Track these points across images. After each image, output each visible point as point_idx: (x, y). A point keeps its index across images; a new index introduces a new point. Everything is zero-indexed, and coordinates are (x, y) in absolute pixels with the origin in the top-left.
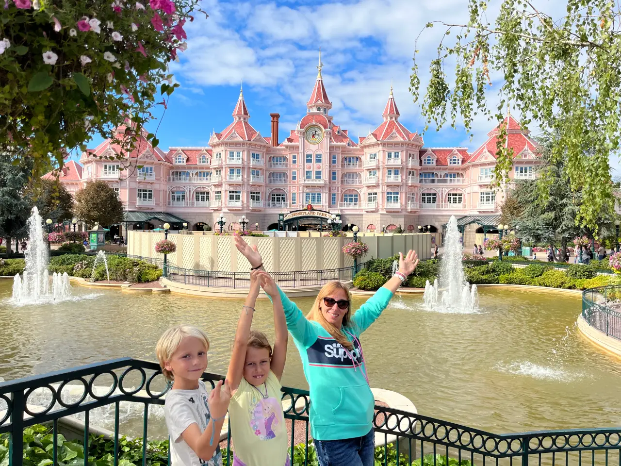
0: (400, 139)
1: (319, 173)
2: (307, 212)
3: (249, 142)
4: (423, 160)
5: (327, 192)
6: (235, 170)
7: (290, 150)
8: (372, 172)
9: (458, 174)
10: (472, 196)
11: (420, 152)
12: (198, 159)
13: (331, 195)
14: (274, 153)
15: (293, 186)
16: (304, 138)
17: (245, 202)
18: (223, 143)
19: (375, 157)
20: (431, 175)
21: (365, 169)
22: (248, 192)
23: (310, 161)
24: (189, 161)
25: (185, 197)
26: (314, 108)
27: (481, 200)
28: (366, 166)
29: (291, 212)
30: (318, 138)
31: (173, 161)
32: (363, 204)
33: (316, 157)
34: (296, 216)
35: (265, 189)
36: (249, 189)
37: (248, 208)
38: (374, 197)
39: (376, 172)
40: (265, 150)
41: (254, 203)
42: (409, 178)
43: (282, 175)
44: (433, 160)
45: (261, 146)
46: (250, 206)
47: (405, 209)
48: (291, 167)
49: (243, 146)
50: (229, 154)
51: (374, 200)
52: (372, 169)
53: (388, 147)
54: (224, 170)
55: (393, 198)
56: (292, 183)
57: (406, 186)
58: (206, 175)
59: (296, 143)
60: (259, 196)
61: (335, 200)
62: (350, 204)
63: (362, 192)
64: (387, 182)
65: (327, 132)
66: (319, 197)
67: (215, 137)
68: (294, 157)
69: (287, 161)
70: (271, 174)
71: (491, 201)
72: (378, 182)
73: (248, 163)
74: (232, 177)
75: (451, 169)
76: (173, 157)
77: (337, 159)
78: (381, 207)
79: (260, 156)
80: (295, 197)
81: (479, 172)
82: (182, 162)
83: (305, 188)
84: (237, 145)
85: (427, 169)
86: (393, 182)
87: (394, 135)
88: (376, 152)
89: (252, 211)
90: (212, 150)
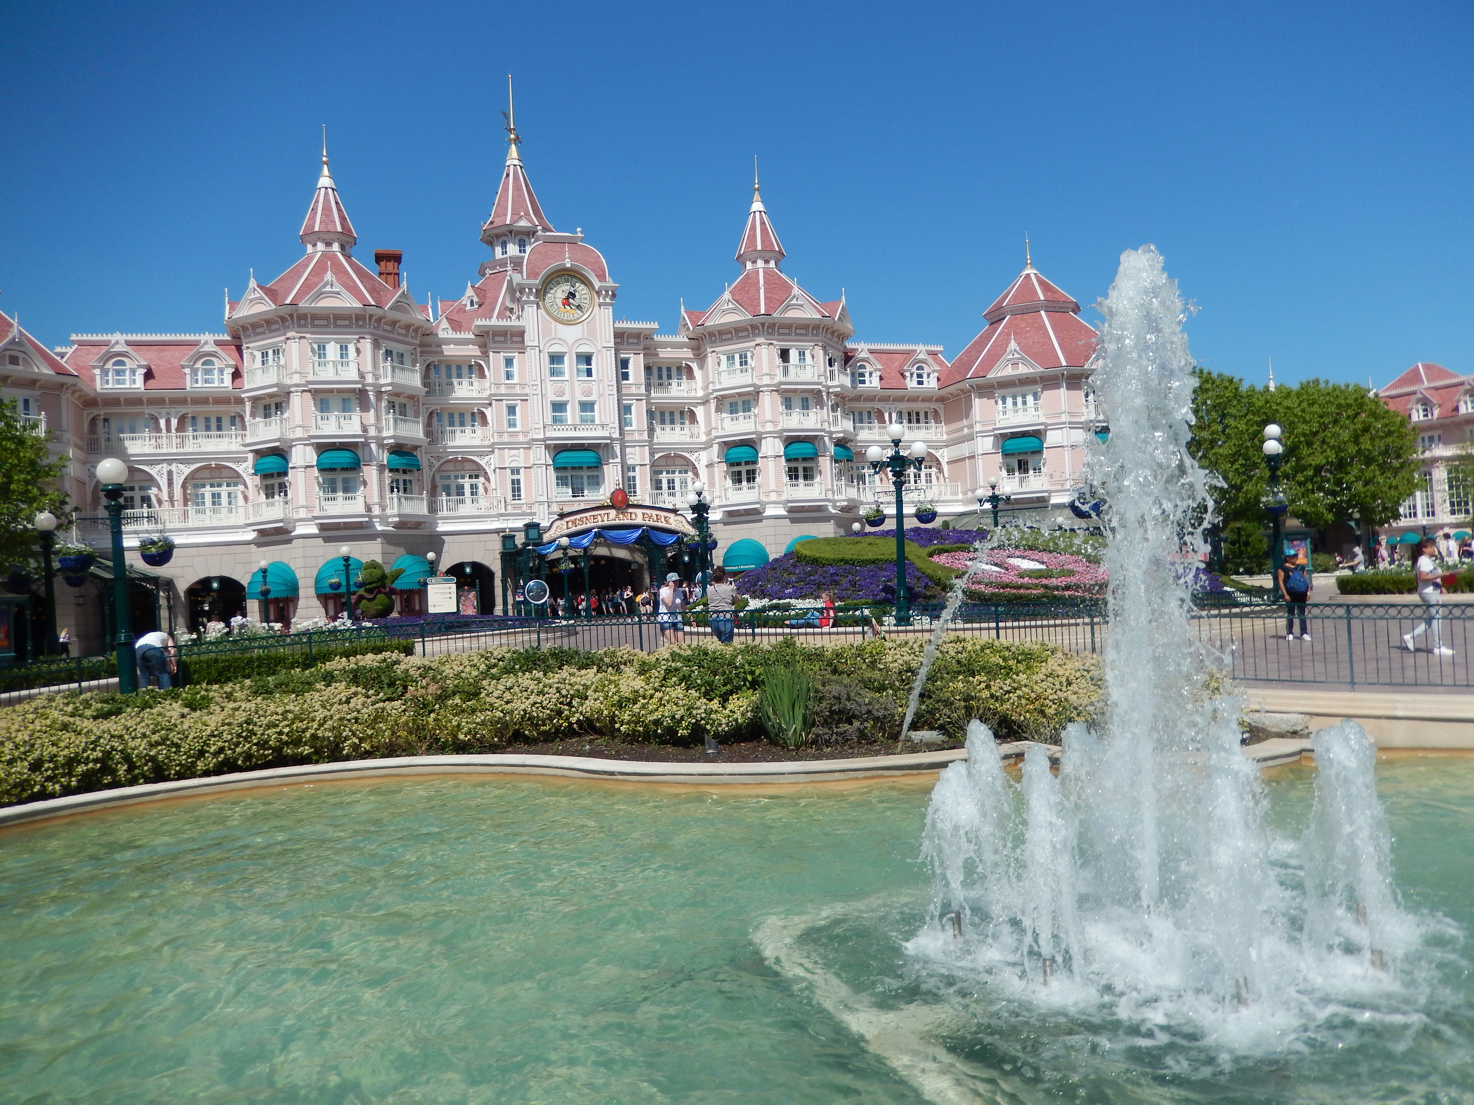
0: (810, 313)
1: (587, 406)
2: (613, 513)
3: (379, 312)
5: (616, 460)
6: (335, 401)
7: (495, 342)
8: (736, 403)
9: (926, 413)
10: (980, 462)
11: (846, 353)
12: (187, 371)
13: (626, 469)
14: (442, 352)
15: (513, 446)
16: (538, 304)
17: (375, 498)
18: (291, 316)
19: (744, 363)
20: (865, 416)
21: (716, 394)
22: (381, 468)
23: (560, 373)
24: (154, 378)
25: (154, 500)
26: (506, 239)
27: (1008, 471)
28: (717, 387)
29: (562, 516)
30: (579, 307)
31: (93, 379)
32: (717, 493)
33: (578, 362)
34: (579, 528)
35: (423, 459)
36: (385, 457)
37: (384, 519)
38: (748, 472)
39: (752, 402)
40: (418, 342)
41: (403, 500)
42: (836, 417)
43: (468, 418)
44: (871, 374)
45: (408, 327)
46: (389, 512)
47: (834, 502)
48: (503, 390)
49: (358, 326)
50: (313, 350)
51: (749, 481)
52: (740, 395)
53: (780, 334)
54: (296, 400)
55: (801, 473)
56: (506, 438)
57: (831, 438)
58: (213, 423)
59: (513, 322)
60: (410, 481)
61: (635, 485)
62: (670, 494)
63: (701, 460)
64: (786, 427)
65: (607, 292)
66: (593, 476)
67: (257, 295)
68: (509, 362)
69: (482, 375)
70: (435, 415)
71: (1031, 472)
72: (760, 429)
73: (377, 377)
74: (326, 422)
75: (914, 399)
76: (94, 367)
77: (631, 370)
78: (773, 497)
79: (407, 359)
80: (518, 481)
81: (996, 402)
82: (128, 382)
83: (552, 451)
84: (339, 322)
85: (858, 398)
86: (800, 427)
87: (794, 302)
88: (747, 349)
89: (397, 526)
90: (237, 343)
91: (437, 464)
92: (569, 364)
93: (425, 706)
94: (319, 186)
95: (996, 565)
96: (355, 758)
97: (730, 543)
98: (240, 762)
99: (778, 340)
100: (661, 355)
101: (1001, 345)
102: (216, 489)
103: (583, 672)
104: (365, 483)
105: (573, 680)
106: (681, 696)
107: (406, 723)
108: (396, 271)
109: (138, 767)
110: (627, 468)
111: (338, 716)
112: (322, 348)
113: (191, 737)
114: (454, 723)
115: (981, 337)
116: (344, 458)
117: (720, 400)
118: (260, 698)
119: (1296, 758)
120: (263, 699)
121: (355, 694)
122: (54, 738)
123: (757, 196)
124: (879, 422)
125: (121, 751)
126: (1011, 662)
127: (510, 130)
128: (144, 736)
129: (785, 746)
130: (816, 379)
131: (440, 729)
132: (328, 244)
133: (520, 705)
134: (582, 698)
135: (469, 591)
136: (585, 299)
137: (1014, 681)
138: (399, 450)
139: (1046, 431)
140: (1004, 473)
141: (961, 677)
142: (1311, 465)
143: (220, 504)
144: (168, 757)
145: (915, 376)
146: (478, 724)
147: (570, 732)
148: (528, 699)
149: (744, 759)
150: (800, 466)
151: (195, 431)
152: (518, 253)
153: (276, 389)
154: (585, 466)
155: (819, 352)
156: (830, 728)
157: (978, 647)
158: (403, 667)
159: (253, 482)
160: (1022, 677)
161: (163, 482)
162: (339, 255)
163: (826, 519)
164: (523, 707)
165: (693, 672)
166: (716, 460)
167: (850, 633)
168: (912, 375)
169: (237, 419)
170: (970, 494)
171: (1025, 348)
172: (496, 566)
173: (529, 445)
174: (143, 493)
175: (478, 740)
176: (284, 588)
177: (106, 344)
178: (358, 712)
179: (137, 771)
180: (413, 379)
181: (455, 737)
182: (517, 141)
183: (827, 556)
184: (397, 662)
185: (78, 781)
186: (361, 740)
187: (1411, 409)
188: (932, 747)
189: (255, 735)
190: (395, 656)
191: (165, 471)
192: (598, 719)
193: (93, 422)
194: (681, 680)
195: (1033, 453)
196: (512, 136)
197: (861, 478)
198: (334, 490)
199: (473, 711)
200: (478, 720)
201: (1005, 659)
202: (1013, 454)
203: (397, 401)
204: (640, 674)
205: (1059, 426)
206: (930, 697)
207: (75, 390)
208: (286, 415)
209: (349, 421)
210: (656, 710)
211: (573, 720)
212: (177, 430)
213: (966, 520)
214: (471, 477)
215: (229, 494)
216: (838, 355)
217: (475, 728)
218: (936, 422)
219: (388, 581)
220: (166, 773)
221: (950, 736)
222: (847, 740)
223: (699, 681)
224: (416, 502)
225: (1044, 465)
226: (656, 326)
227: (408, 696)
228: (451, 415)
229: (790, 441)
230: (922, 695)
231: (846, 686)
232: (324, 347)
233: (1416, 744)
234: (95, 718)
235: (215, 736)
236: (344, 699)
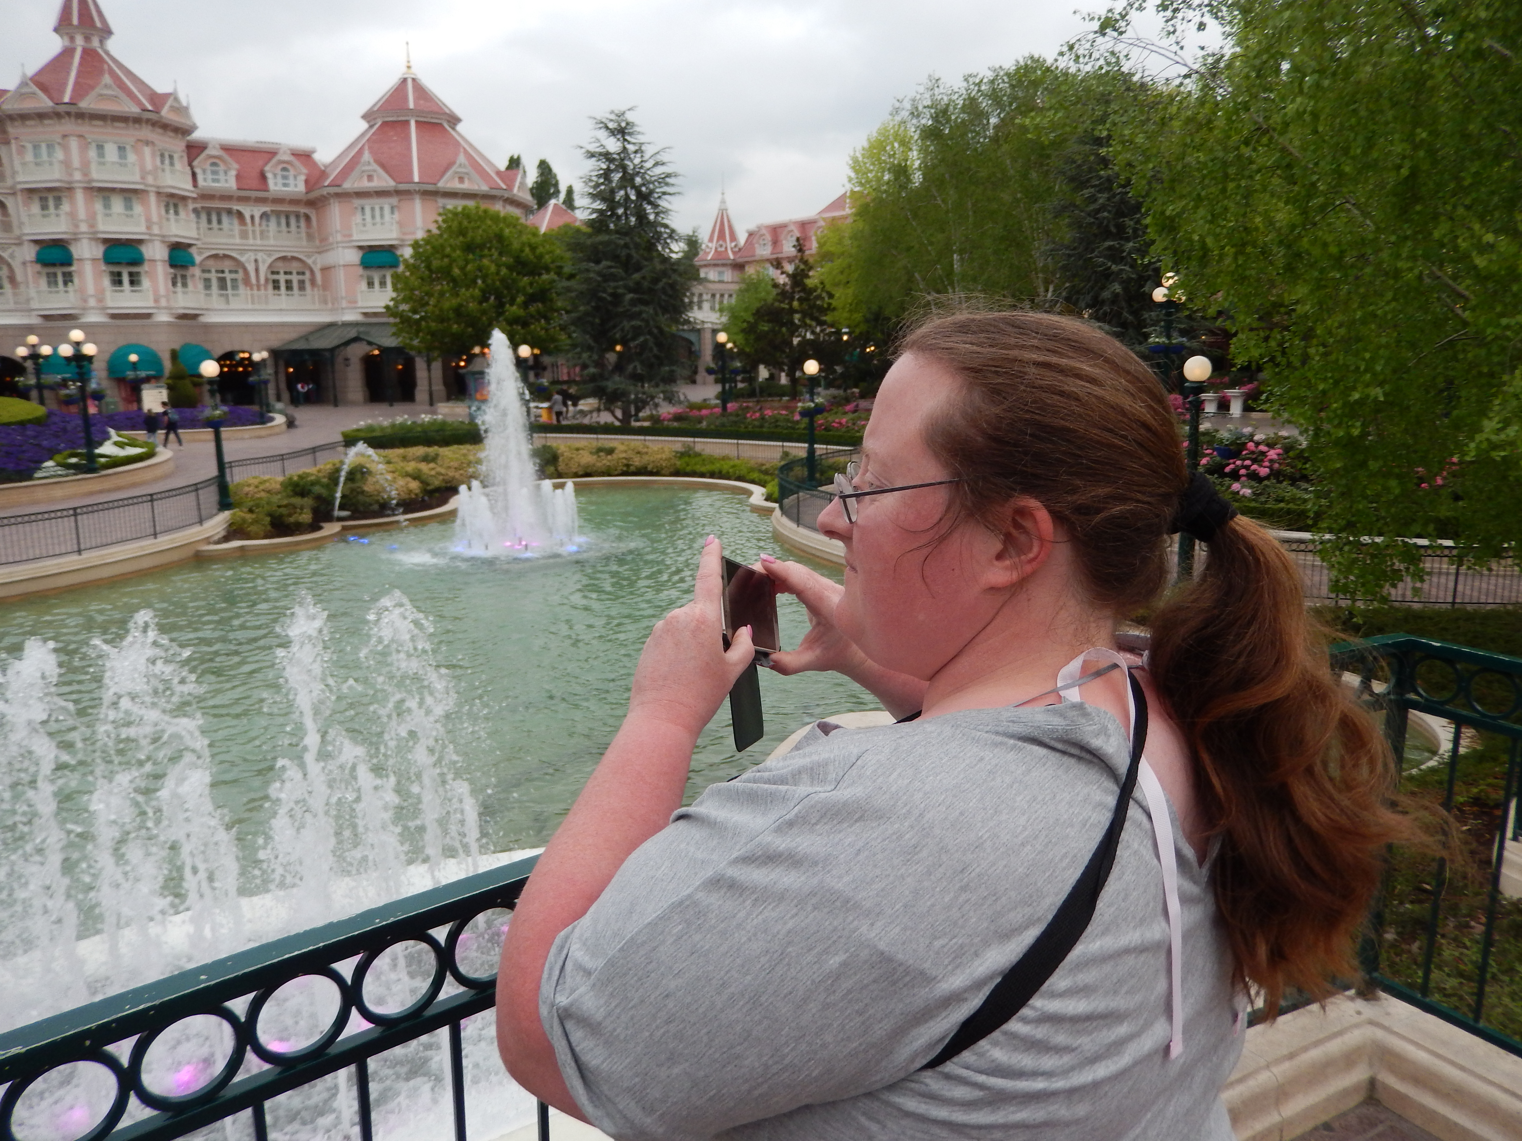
0: (126, 105)
4: (198, 171)
8: (46, 198)
9: (296, 216)
10: (341, 273)
11: (189, 149)
19: (51, 153)
20: (224, 216)
21: (24, 186)
27: (369, 285)
28: (24, 179)
32: (31, 294)
38: (64, 274)
39: (63, 198)
42: (169, 220)
44: (225, 172)
47: (166, 309)
51: (65, 283)
52: (49, 189)
55: (126, 279)
57: (161, 242)
63: (14, 257)
64: (104, 228)
72: (72, 229)
75: (280, 201)
78: (92, 303)
81: (355, 211)
85: (211, 198)
86: (121, 229)
87: (106, 91)
88: (54, 139)
99: (90, 133)
117: (27, 193)
130: (140, 178)
139: (402, 247)
140: (365, 286)
145: (279, 177)
150: (124, 270)
155: (145, 148)
166: (30, 258)
168: (275, 175)
171: (379, 160)
195: (391, 267)
202: (372, 268)
216: (178, 150)
218: (308, 227)
229: (109, 244)
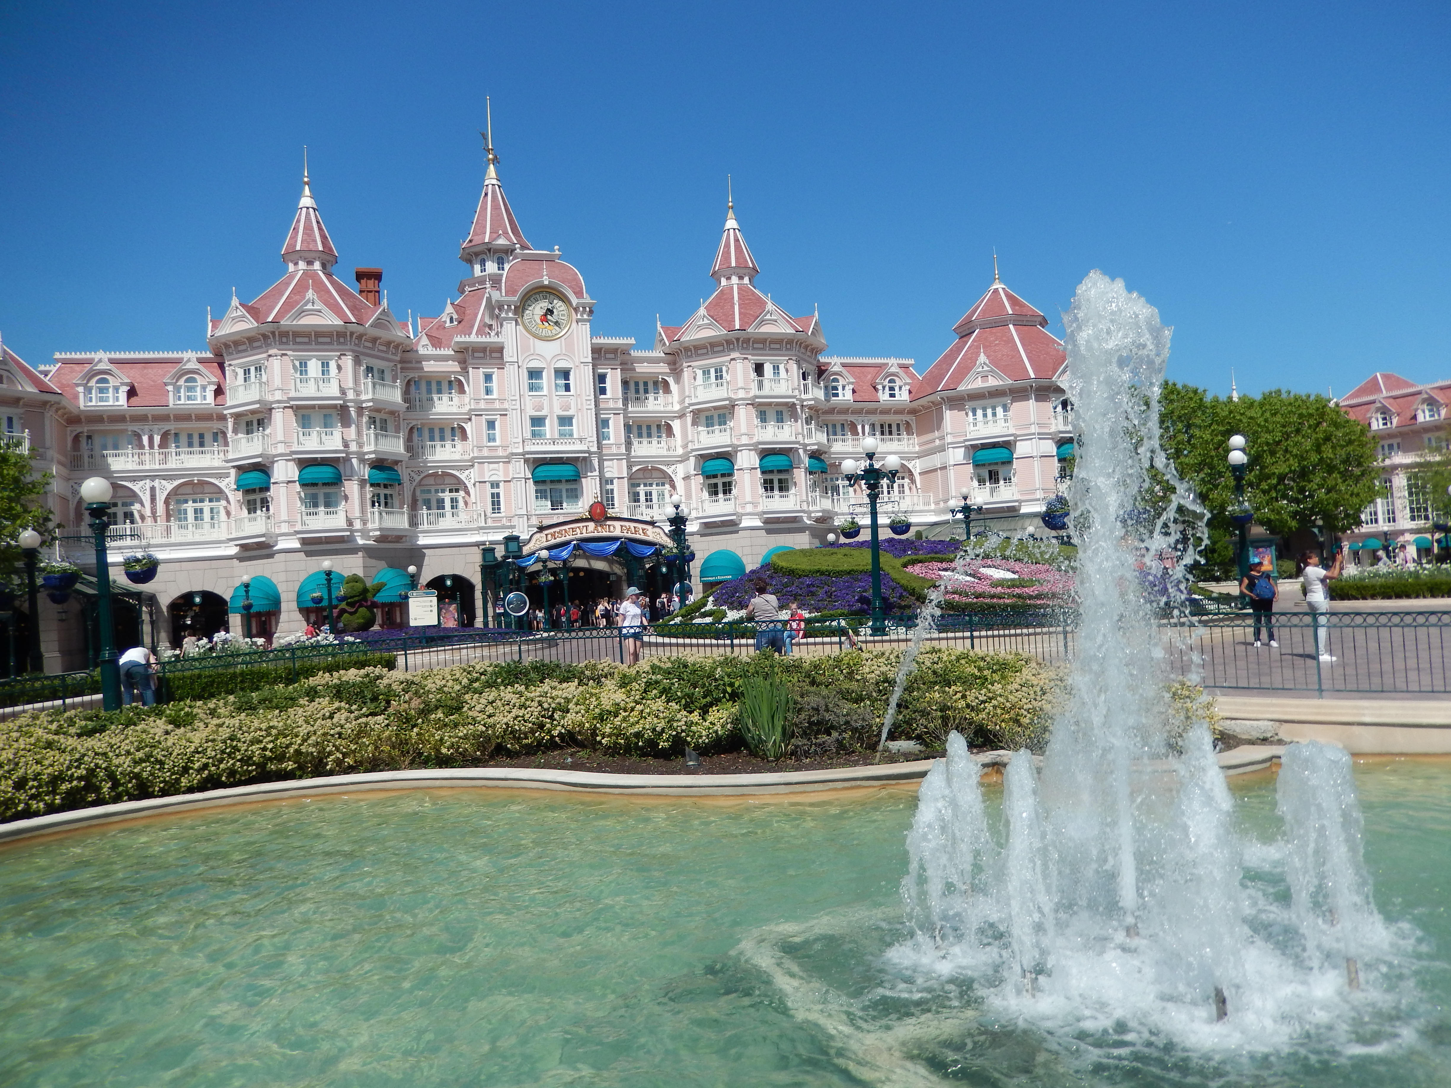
0: (783, 328)
1: (565, 421)
2: (591, 525)
3: (359, 329)
4: (823, 387)
5: (594, 474)
6: (316, 417)
7: (474, 358)
8: (712, 416)
9: (898, 425)
10: (952, 473)
11: (819, 367)
12: (170, 388)
13: (603, 482)
14: (422, 368)
15: (493, 460)
16: (516, 321)
17: (356, 512)
18: (273, 333)
19: (719, 377)
20: (839, 428)
21: (691, 408)
22: (362, 483)
23: (539, 388)
24: (137, 395)
25: (136, 515)
26: (484, 256)
27: (979, 481)
28: (694, 401)
29: (541, 529)
30: (557, 323)
31: (76, 397)
32: (694, 505)
33: (556, 377)
34: (559, 540)
35: (404, 473)
36: (366, 472)
37: (365, 534)
38: (724, 484)
39: (728, 416)
40: (398, 358)
41: (384, 514)
42: (810, 430)
43: (448, 433)
44: (844, 388)
45: (388, 344)
46: (370, 526)
47: (809, 513)
48: (482, 405)
49: (340, 343)
50: (294, 366)
51: (725, 493)
52: (716, 408)
53: (754, 349)
54: (278, 416)
55: (776, 485)
56: (485, 453)
57: (805, 451)
58: (196, 440)
59: (493, 339)
60: (391, 495)
61: (613, 498)
62: (647, 507)
63: (678, 472)
64: (761, 440)
65: (584, 308)
66: (572, 489)
67: (240, 313)
68: (488, 378)
69: (462, 391)
70: (415, 431)
71: (1002, 482)
72: (736, 442)
73: (358, 393)
74: (308, 437)
75: (886, 411)
76: (78, 385)
77: (608, 385)
78: (749, 509)
79: (388, 375)
80: (498, 495)
81: (967, 414)
82: (111, 400)
83: (531, 465)
84: (320, 340)
85: (831, 411)
86: (775, 439)
87: (768, 317)
88: (722, 364)
89: (378, 540)
90: (220, 360)
91: (418, 479)
92: (547, 380)
93: (408, 721)
94: (300, 206)
95: (970, 575)
96: (339, 773)
97: (707, 554)
98: (224, 778)
99: (753, 355)
100: (638, 370)
101: (970, 359)
102: (198, 505)
103: (565, 685)
104: (346, 498)
105: (555, 693)
106: (661, 708)
107: (389, 738)
108: (377, 289)
109: (122, 785)
110: (605, 481)
111: (321, 732)
112: (304, 364)
113: (175, 754)
114: (437, 738)
115: (951, 350)
116: (326, 473)
117: (696, 413)
118: (244, 714)
119: (1268, 764)
120: (247, 715)
121: (339, 709)
122: (39, 756)
123: (731, 214)
124: (852, 435)
125: (105, 769)
126: (986, 673)
127: (488, 150)
128: (128, 753)
129: (764, 758)
130: (790, 393)
131: (423, 743)
132: (310, 263)
133: (503, 719)
134: (563, 712)
135: (450, 604)
136: (563, 315)
137: (989, 691)
138: (380, 464)
139: (1015, 442)
140: (975, 483)
141: (937, 688)
142: (1274, 474)
143: (202, 520)
144: (152, 774)
145: (887, 388)
146: (460, 738)
147: (552, 745)
148: (510, 712)
149: (725, 771)
150: (776, 478)
151: (177, 447)
152: (496, 271)
153: (258, 406)
154: (563, 479)
155: (793, 367)
156: (809, 739)
157: (953, 658)
158: (385, 681)
159: (235, 497)
160: (997, 687)
161: (146, 498)
162: (320, 273)
163: (801, 530)
164: (505, 720)
165: (673, 684)
166: (693, 472)
167: (827, 643)
168: (884, 388)
169: (220, 435)
170: (942, 504)
171: (994, 361)
172: (477, 579)
173: (508, 459)
174: (126, 509)
175: (460, 753)
176: (266, 602)
177: (90, 362)
178: (342, 727)
179: (121, 789)
180: (394, 395)
181: (438, 751)
182: (495, 161)
183: (803, 567)
184: (380, 677)
185: (62, 799)
186: (345, 755)
187: (1371, 418)
188: (909, 757)
189: (239, 751)
190: (378, 671)
191: (148, 487)
192: (579, 732)
193: (76, 439)
194: (662, 693)
195: (1003, 463)
196: (491, 156)
197: (836, 489)
198: (316, 505)
199: (456, 726)
200: (461, 734)
201: (980, 669)
202: (984, 465)
203: (378, 416)
204: (621, 687)
205: (1028, 437)
206: (907, 708)
207: (58, 407)
208: (268, 431)
209: (329, 437)
210: (637, 722)
211: (555, 733)
212: (161, 446)
213: (938, 529)
214: (451, 491)
215: (212, 510)
216: (812, 369)
217: (457, 742)
218: (908, 434)
219: (369, 595)
220: (151, 790)
221: (927, 745)
222: (826, 751)
223: (679, 694)
224: (398, 517)
225: (1014, 475)
226: (632, 341)
227: (391, 710)
228: (431, 431)
229: (765, 454)
230: (899, 705)
231: (824, 698)
232: (306, 363)
233: (1384, 750)
234: (79, 736)
235: (199, 753)
236: (328, 714)
